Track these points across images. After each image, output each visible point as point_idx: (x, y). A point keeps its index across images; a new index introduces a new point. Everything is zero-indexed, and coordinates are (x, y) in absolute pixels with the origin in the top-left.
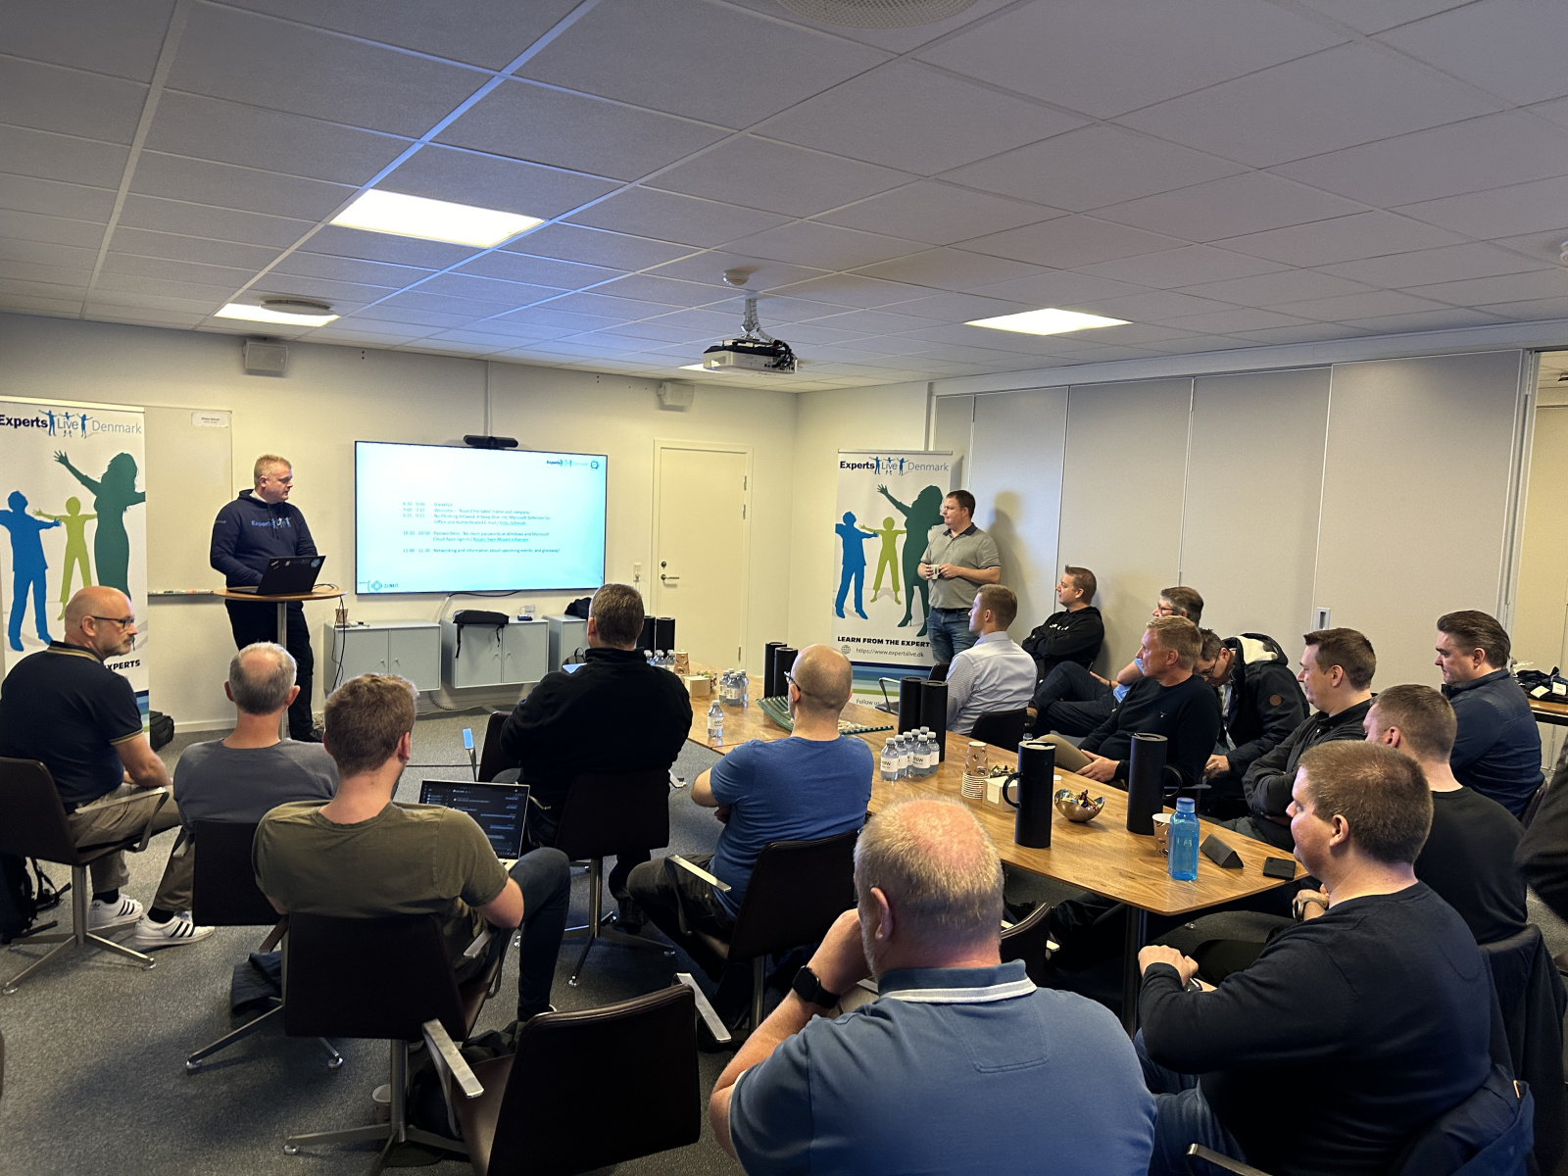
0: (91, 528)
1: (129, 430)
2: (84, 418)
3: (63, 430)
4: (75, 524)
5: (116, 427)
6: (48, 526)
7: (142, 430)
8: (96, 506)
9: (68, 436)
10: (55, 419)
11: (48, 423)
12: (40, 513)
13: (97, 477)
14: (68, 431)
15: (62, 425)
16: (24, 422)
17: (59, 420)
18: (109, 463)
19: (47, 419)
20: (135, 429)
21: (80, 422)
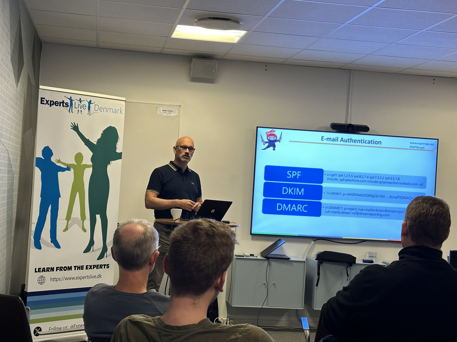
0: (88, 174)
1: (115, 112)
2: (90, 103)
3: (77, 109)
5: (108, 110)
6: (63, 170)
7: (123, 112)
8: (92, 159)
9: (80, 113)
10: (73, 102)
11: (69, 105)
12: (59, 161)
13: (94, 140)
14: (80, 110)
15: (77, 106)
16: (56, 103)
17: (76, 103)
18: (102, 132)
19: (69, 101)
20: (119, 111)
21: (87, 105)
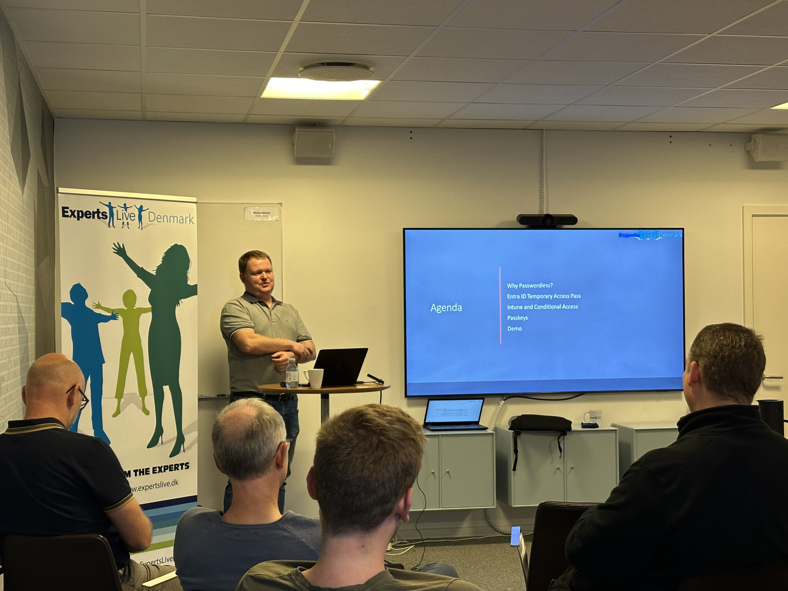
0: (146, 320)
3: (122, 221)
4: (130, 316)
5: (170, 218)
6: (106, 319)
8: (151, 299)
12: (98, 306)
13: (152, 269)
14: (125, 223)
16: (87, 214)
19: (107, 210)
